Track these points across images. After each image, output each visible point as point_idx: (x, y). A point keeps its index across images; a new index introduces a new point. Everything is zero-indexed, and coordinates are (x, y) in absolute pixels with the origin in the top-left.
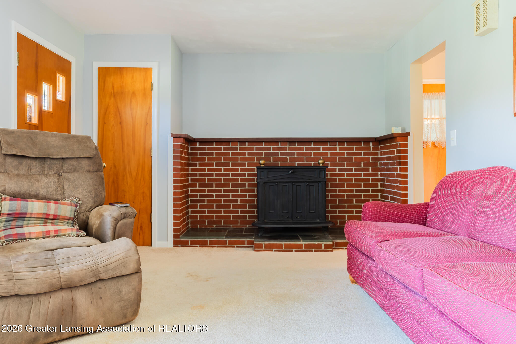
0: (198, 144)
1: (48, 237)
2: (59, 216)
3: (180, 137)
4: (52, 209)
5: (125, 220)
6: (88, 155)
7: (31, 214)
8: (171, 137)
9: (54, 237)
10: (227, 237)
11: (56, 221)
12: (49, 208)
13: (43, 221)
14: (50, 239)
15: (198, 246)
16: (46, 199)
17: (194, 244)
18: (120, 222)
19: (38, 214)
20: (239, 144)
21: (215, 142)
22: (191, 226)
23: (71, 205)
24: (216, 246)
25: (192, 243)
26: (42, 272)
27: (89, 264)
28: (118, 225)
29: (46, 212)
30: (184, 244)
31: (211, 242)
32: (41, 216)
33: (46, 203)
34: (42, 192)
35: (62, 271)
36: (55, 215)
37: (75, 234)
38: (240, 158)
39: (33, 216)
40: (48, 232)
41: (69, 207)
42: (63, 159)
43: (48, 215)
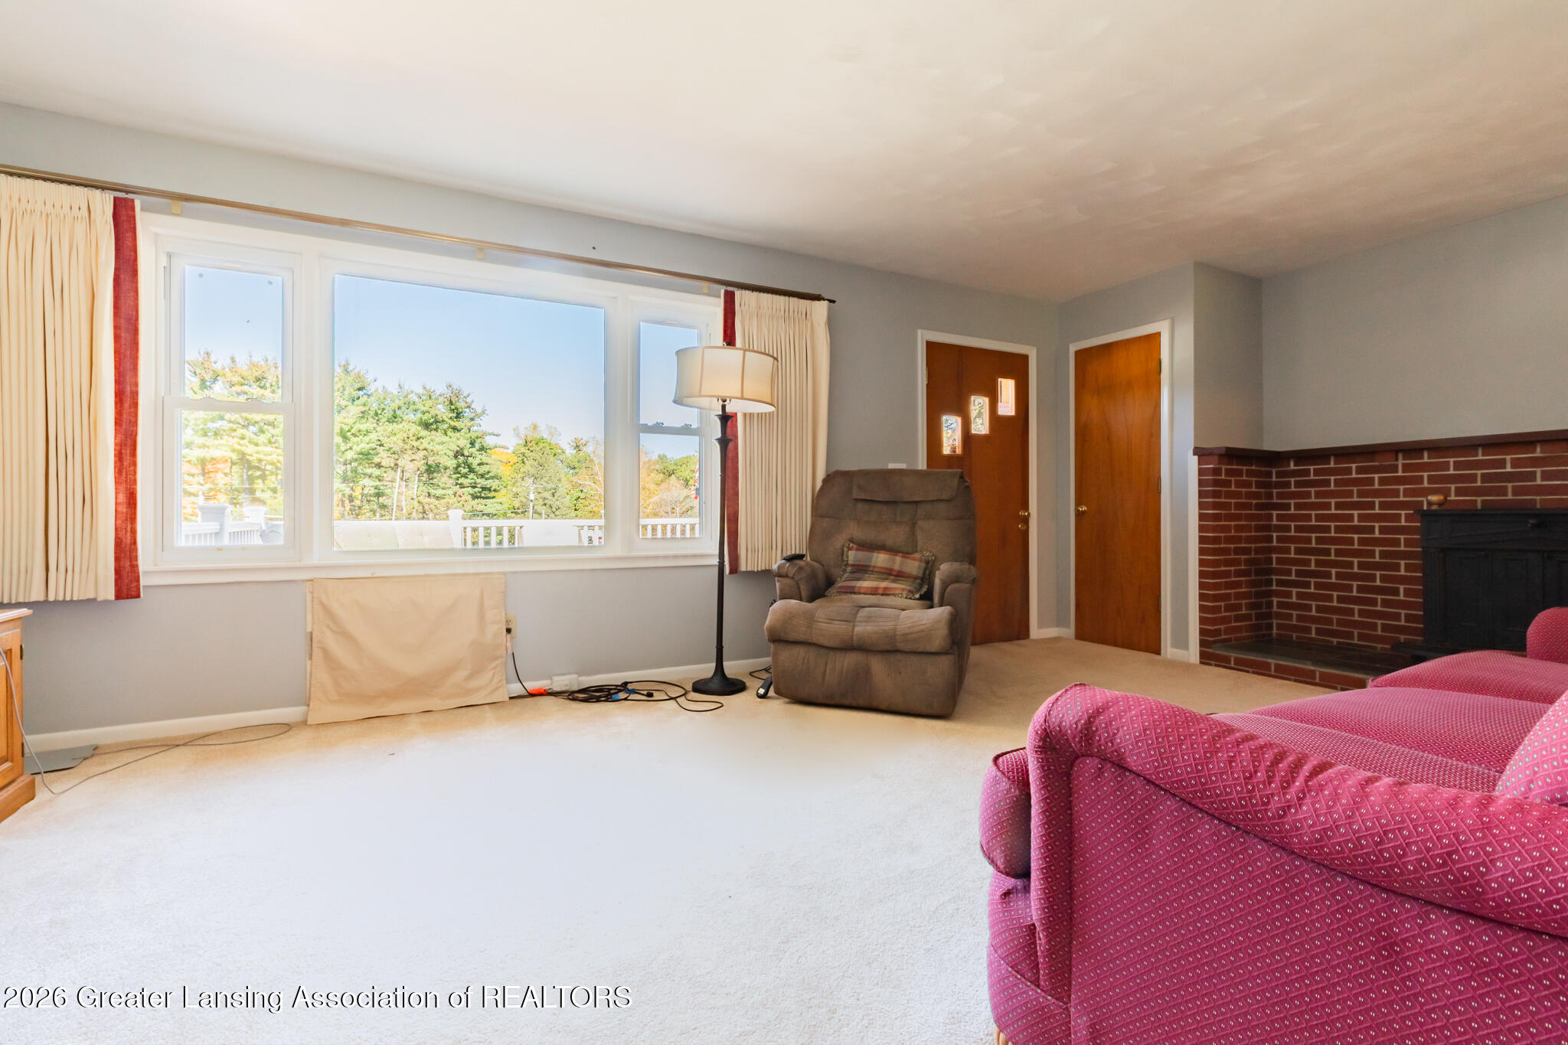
0: (1292, 464)
1: (876, 594)
2: (904, 573)
3: (1211, 454)
4: (898, 563)
5: (956, 585)
6: (944, 497)
7: (874, 567)
8: (1194, 454)
9: (882, 595)
10: (1316, 663)
11: (899, 578)
12: (894, 561)
13: (884, 577)
14: (878, 596)
15: (1251, 670)
16: (893, 551)
17: (1242, 666)
18: (950, 587)
19: (881, 568)
20: (1400, 456)
21: (1334, 455)
22: (1277, 634)
23: (921, 561)
24: (1289, 677)
25: (1238, 661)
26: (837, 626)
27: (886, 628)
28: (948, 590)
29: (889, 566)
30: (1222, 662)
31: (1278, 668)
32: (883, 571)
33: (892, 556)
34: (890, 542)
35: (856, 629)
36: (899, 572)
37: (904, 595)
38: (1405, 489)
39: (876, 570)
40: (877, 588)
41: (916, 564)
42: (916, 503)
43: (892, 570)
